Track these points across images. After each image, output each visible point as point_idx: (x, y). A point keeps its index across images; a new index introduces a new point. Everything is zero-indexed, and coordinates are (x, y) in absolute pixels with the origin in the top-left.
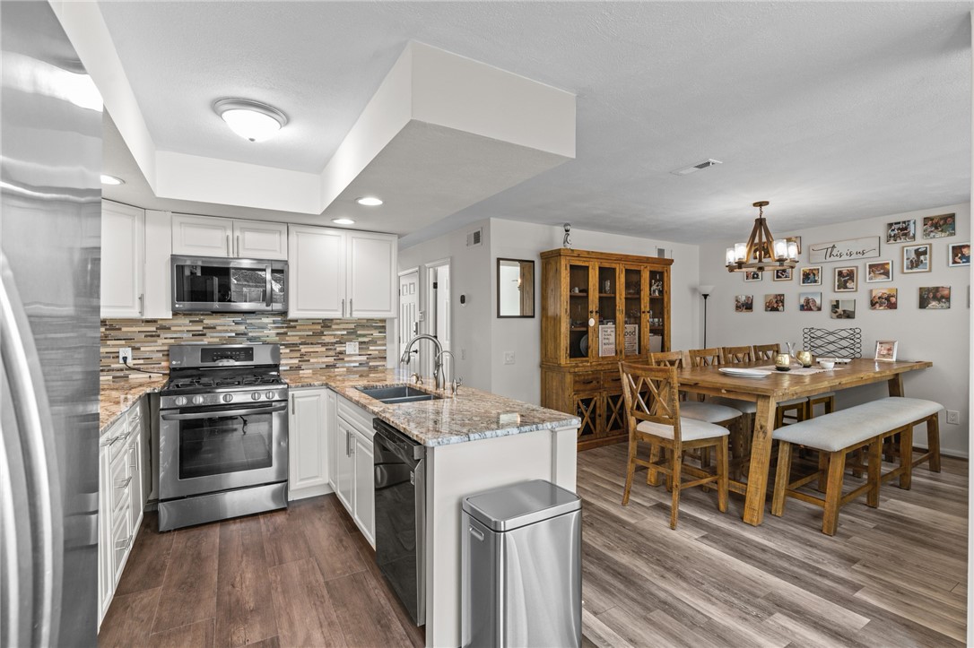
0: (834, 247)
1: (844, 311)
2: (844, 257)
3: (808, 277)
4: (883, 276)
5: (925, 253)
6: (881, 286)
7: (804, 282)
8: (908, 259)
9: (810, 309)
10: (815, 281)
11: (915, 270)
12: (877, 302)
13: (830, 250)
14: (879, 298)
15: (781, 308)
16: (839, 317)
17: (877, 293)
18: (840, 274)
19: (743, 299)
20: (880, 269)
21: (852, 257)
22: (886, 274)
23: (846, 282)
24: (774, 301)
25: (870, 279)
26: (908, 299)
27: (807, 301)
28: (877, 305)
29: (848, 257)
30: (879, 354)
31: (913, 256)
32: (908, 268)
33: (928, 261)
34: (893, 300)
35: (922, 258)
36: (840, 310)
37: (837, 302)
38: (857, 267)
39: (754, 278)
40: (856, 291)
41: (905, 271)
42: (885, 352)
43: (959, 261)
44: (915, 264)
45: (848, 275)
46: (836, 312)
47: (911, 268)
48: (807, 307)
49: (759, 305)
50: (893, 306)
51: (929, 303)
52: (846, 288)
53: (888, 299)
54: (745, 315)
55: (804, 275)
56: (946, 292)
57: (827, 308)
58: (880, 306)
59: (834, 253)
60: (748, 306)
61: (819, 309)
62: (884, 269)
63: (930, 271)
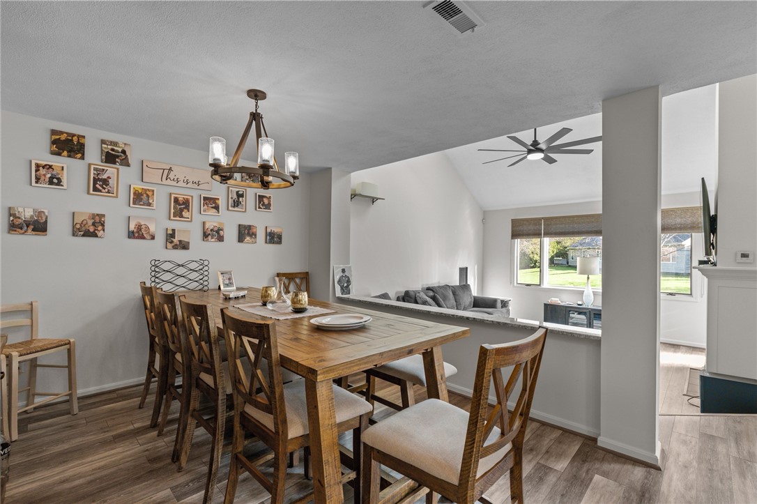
0: (170, 169)
1: (180, 241)
2: (181, 184)
3: (140, 198)
4: (215, 210)
5: (242, 196)
6: (212, 219)
7: (134, 203)
8: (232, 198)
9: (142, 237)
10: (149, 204)
11: (236, 209)
12: (209, 234)
13: (166, 172)
14: (211, 230)
15: (100, 233)
16: (175, 247)
17: (209, 226)
18: (176, 200)
19: (28, 214)
20: (212, 203)
21: (188, 186)
22: (217, 208)
23: (181, 210)
24: (90, 222)
25: (205, 211)
26: (231, 233)
27: (139, 227)
28: (210, 237)
29: (185, 185)
30: (224, 284)
31: (235, 196)
32: (232, 206)
33: (244, 203)
34: (221, 232)
35: (241, 199)
36: (176, 241)
37: (174, 230)
38: (192, 197)
39: (51, 182)
40: (191, 221)
41: (230, 208)
42: (227, 282)
43: (261, 207)
44: (236, 204)
45: (183, 203)
46: (172, 242)
47: (234, 207)
48: (137, 234)
49: (59, 226)
50: (221, 239)
51: (245, 238)
52: (181, 216)
53: (218, 232)
54: (30, 240)
55: (135, 194)
56: (255, 230)
57: (161, 238)
58: (212, 238)
59: (171, 176)
60: (39, 226)
61: (153, 238)
62: (215, 203)
63: (245, 211)
